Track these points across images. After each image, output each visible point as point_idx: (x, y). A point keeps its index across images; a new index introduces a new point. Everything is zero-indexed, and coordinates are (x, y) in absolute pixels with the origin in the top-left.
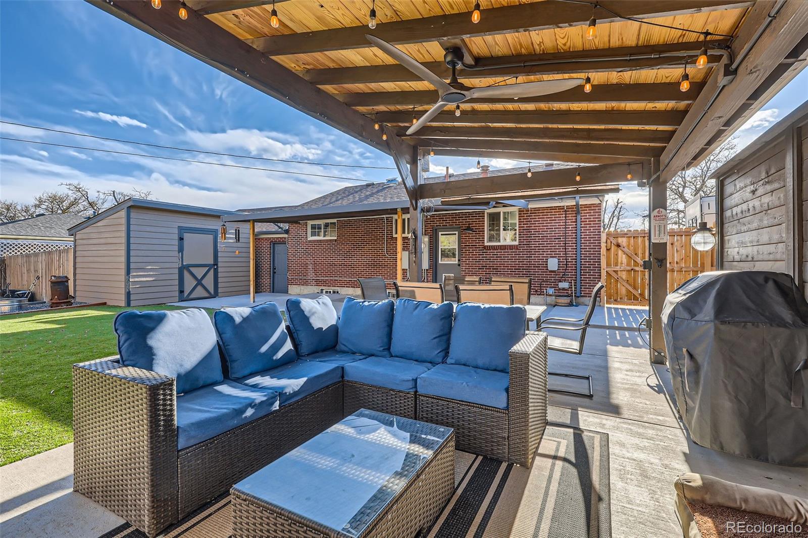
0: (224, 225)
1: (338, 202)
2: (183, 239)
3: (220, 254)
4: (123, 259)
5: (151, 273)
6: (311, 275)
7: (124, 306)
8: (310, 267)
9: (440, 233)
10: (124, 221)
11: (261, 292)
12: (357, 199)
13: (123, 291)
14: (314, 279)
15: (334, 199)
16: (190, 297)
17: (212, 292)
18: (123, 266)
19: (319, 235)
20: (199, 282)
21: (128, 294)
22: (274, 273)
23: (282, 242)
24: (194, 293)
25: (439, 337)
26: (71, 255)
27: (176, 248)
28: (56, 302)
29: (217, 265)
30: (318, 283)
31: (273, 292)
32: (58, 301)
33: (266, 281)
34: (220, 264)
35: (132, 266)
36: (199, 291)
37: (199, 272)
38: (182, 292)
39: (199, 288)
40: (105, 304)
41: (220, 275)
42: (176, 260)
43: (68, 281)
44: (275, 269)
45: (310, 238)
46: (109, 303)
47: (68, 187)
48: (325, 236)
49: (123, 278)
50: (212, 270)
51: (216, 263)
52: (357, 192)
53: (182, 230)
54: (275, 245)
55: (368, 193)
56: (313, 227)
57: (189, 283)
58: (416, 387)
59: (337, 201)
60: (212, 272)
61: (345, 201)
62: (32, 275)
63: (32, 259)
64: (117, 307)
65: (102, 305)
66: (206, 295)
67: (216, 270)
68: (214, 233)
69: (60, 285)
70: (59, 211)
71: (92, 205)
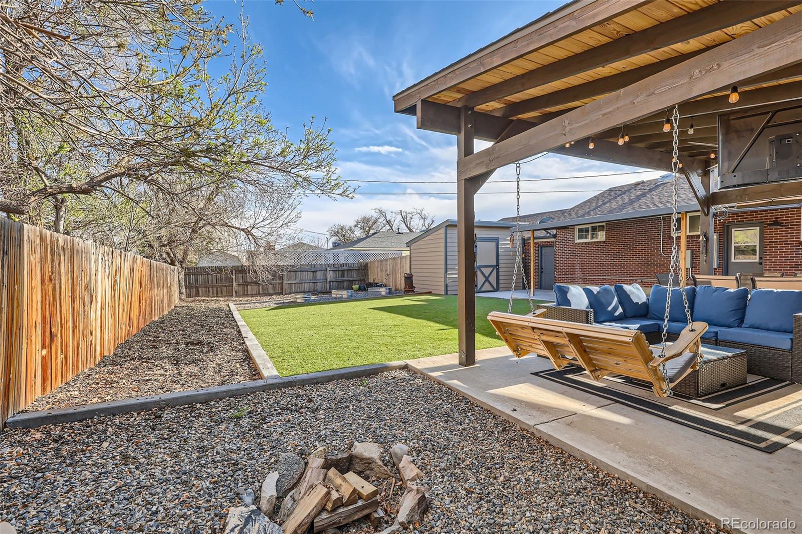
0: (512, 235)
1: (605, 206)
4: (443, 262)
6: (578, 274)
8: (577, 267)
9: (733, 230)
10: (443, 236)
12: (627, 200)
13: (443, 284)
14: (581, 278)
15: (600, 203)
16: (481, 290)
17: (495, 287)
18: (443, 267)
19: (586, 238)
20: (487, 280)
21: (446, 286)
22: (542, 272)
23: (550, 245)
24: (483, 287)
25: (735, 310)
28: (407, 290)
29: (498, 266)
30: (585, 281)
31: (541, 289)
32: (409, 289)
34: (500, 266)
35: (449, 267)
36: (487, 287)
37: (487, 271)
38: (476, 286)
39: (487, 284)
40: (431, 292)
41: (500, 274)
44: (543, 269)
45: (577, 241)
46: (433, 292)
47: (375, 211)
48: (592, 238)
49: (443, 275)
50: (495, 270)
51: (498, 265)
52: (624, 193)
54: (543, 248)
55: (639, 193)
56: (580, 231)
57: (481, 280)
58: (717, 336)
59: (604, 204)
60: (495, 272)
61: (613, 204)
62: (384, 273)
63: (384, 263)
64: (439, 294)
65: (430, 293)
66: (491, 289)
67: (498, 270)
68: (496, 240)
69: (409, 279)
70: (368, 229)
71: (388, 222)
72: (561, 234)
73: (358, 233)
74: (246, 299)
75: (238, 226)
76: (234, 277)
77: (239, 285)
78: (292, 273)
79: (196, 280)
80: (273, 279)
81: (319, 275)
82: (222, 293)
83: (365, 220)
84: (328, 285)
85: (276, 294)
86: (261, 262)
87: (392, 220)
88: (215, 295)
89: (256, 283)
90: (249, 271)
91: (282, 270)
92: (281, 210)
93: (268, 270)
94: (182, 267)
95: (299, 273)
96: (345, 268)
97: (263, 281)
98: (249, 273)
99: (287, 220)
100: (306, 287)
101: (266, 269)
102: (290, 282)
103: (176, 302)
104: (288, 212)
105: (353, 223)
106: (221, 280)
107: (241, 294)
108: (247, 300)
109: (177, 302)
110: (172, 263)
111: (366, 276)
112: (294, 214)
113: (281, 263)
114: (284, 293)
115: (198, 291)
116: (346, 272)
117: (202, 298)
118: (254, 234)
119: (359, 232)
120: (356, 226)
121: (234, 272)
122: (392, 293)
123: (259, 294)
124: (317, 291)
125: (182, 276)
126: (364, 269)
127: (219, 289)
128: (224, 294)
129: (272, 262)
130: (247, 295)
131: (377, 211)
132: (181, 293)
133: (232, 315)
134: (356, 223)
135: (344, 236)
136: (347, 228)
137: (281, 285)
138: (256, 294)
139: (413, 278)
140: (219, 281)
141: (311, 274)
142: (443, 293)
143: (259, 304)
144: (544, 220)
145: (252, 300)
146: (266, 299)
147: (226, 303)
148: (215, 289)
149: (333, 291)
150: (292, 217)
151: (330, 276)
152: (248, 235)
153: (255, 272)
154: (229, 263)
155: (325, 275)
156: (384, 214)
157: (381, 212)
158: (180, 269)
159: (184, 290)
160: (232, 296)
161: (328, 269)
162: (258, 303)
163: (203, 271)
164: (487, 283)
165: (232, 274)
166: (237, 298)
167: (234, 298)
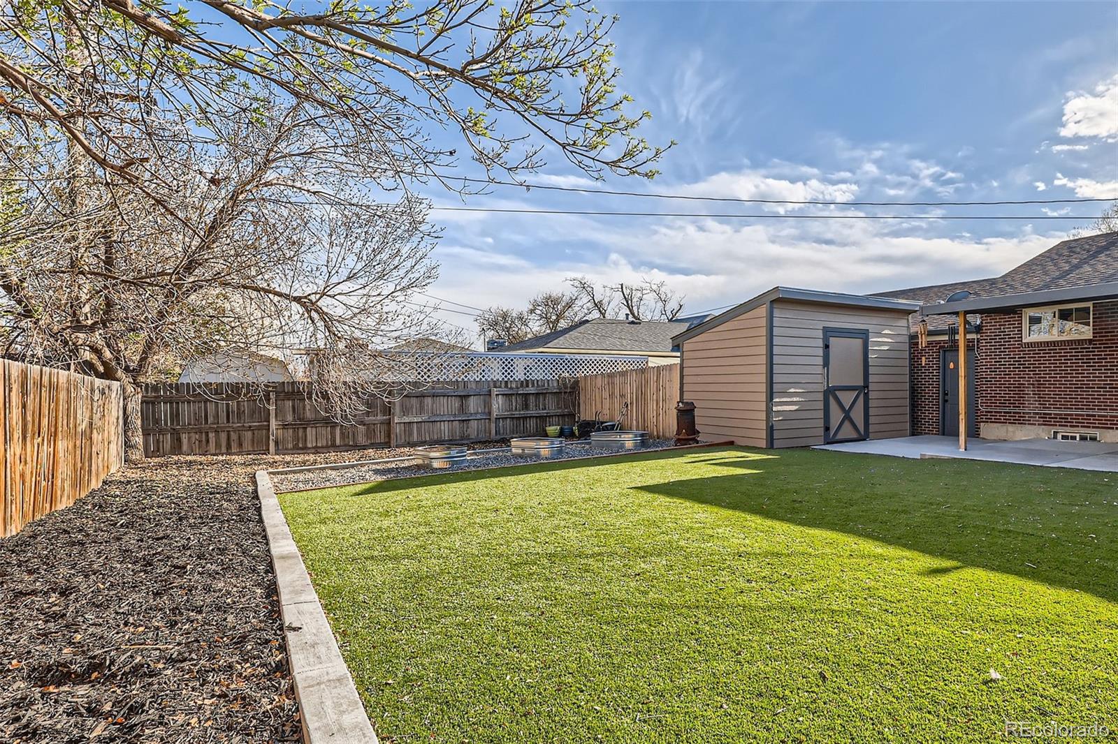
0: (924, 321)
2: (829, 347)
3: (871, 370)
4: (763, 378)
5: (795, 399)
6: (1031, 405)
7: (765, 447)
8: (1029, 391)
10: (763, 322)
11: (921, 434)
13: (763, 425)
14: (1037, 414)
16: (836, 438)
17: (862, 431)
18: (762, 388)
19: (1048, 333)
21: (771, 429)
22: (945, 401)
24: (840, 432)
26: (677, 374)
27: (820, 361)
28: (683, 437)
29: (868, 387)
30: (1046, 420)
31: (944, 435)
32: (687, 437)
33: (930, 414)
35: (776, 388)
36: (847, 431)
37: (847, 398)
38: (827, 429)
40: (734, 443)
41: (871, 404)
42: (819, 379)
43: (694, 410)
44: (947, 394)
45: (1029, 339)
46: (739, 442)
47: (572, 283)
49: (762, 406)
51: (866, 386)
53: (828, 333)
54: (947, 354)
57: (836, 416)
62: (617, 401)
63: (617, 380)
64: (756, 448)
65: (730, 445)
66: (855, 436)
67: (866, 395)
68: (864, 335)
69: (686, 414)
70: (554, 317)
71: (598, 306)
72: (992, 325)
73: (536, 327)
74: (301, 458)
75: (285, 290)
76: (272, 408)
77: (285, 427)
78: (414, 401)
79: (175, 416)
80: (368, 414)
81: (473, 404)
82: (240, 445)
83: (550, 301)
84: (493, 425)
85: (372, 446)
86: (339, 374)
87: (605, 302)
88: (224, 450)
89: (328, 422)
90: (310, 394)
91: (390, 393)
92: (392, 257)
93: (356, 393)
94: (136, 383)
95: (429, 401)
96: (531, 390)
97: (345, 417)
98: (310, 398)
99: (405, 282)
100: (445, 430)
101: (354, 389)
102: (407, 420)
103: (113, 470)
104: (409, 264)
105: (524, 307)
106: (240, 414)
107: (290, 446)
108: (304, 463)
109: (115, 468)
110: (109, 374)
111: (574, 406)
112: (421, 269)
113: (388, 378)
114: (393, 443)
115: (179, 440)
116: (532, 399)
117: (189, 458)
118: (325, 309)
119: (538, 323)
120: (532, 311)
121: (272, 396)
122: (650, 445)
123: (332, 446)
124: (468, 438)
125: (135, 405)
126: (570, 392)
127: (234, 436)
128: (247, 445)
129: (367, 375)
130: (304, 449)
131: (577, 284)
132: (128, 445)
133: (259, 510)
134: (531, 307)
135: (508, 329)
136: (514, 315)
137: (384, 427)
138: (327, 447)
139: (696, 412)
140: (232, 418)
141: (456, 403)
142: (763, 444)
143: (334, 473)
144: (956, 297)
145: (315, 462)
146: (350, 458)
147: (249, 469)
148: (223, 436)
149: (514, 442)
150: (417, 275)
151: (498, 405)
152: (309, 312)
153: (325, 396)
154: (262, 376)
155: (488, 405)
156: (589, 289)
157: (583, 286)
158: (130, 389)
159: (138, 439)
160: (267, 451)
161: (495, 391)
162: (332, 469)
163: (193, 394)
164: (847, 423)
165: (268, 400)
166: (277, 458)
167: (270, 458)
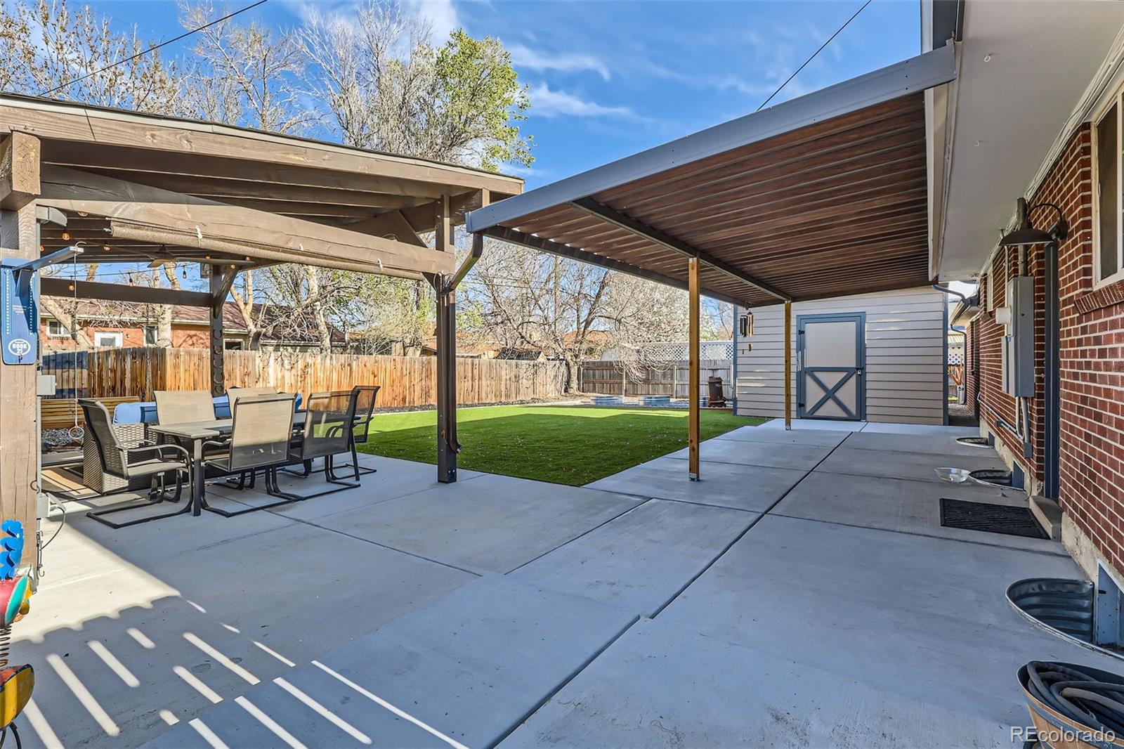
2: (803, 332)
3: (868, 351)
5: (761, 378)
16: (815, 414)
17: (853, 410)
20: (830, 395)
21: (735, 400)
24: (820, 410)
27: (794, 345)
29: (863, 369)
34: (868, 369)
35: (741, 368)
36: (831, 409)
37: (830, 379)
38: (801, 405)
39: (830, 403)
41: (868, 385)
42: (794, 361)
50: (854, 378)
51: (861, 367)
53: (803, 320)
57: (814, 394)
60: (853, 380)
66: (842, 415)
67: (861, 377)
68: (857, 318)
